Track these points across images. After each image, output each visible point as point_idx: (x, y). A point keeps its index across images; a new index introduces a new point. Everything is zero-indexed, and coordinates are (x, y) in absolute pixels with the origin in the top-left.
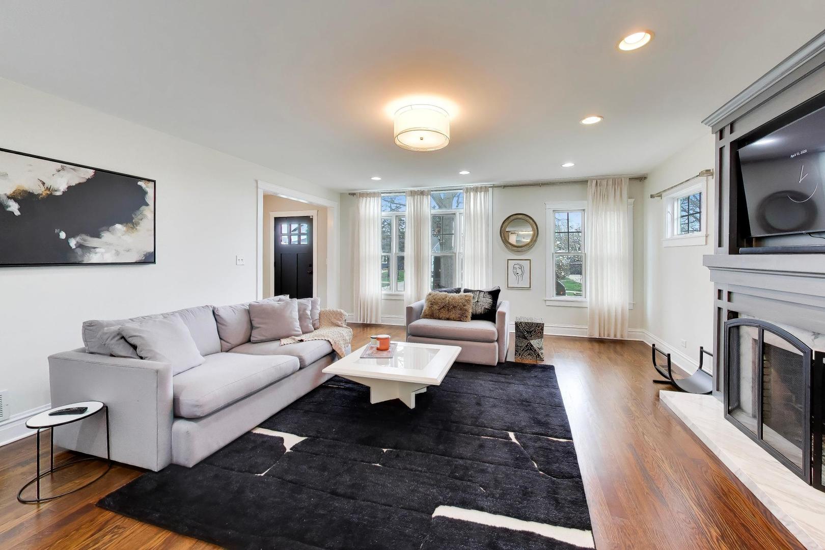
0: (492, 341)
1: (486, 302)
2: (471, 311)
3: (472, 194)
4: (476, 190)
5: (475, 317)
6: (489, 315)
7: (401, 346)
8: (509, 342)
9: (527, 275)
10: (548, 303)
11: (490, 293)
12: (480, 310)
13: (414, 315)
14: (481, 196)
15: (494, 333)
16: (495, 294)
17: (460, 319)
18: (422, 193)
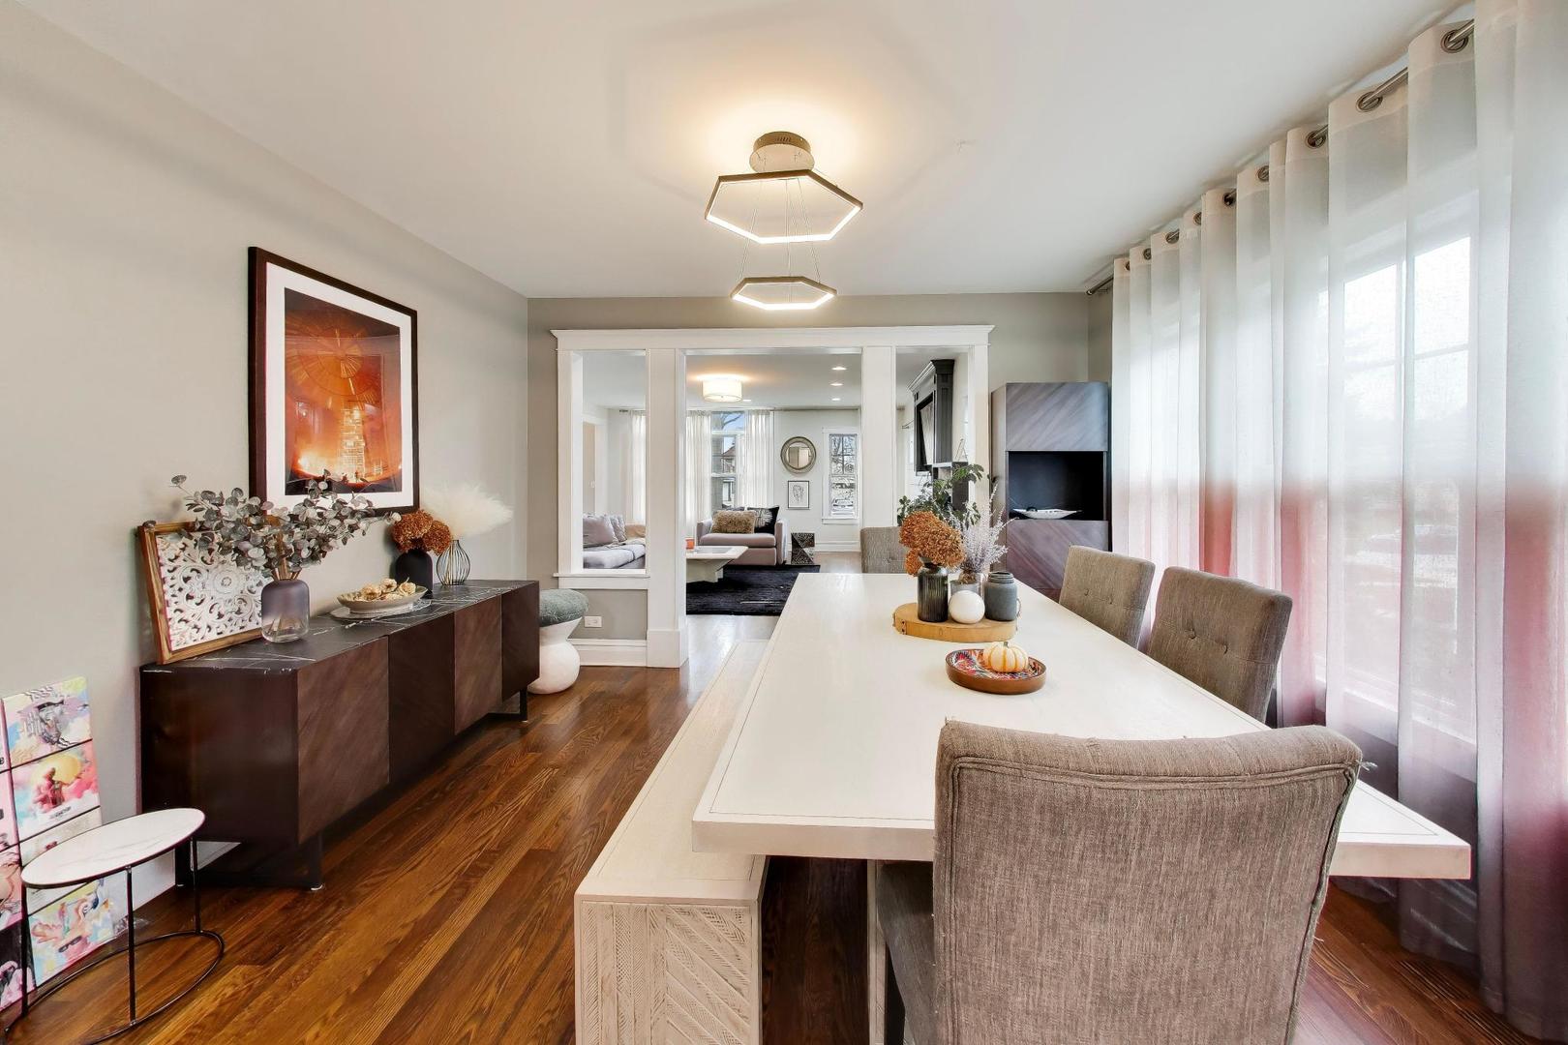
0: (772, 547)
1: (766, 518)
2: (754, 525)
3: (753, 416)
4: (757, 412)
5: (758, 530)
6: (770, 528)
7: (697, 548)
8: (787, 548)
9: (806, 498)
10: (825, 522)
11: (771, 510)
12: (762, 524)
13: (704, 530)
14: (762, 418)
15: (772, 539)
16: (774, 511)
17: (745, 532)
18: (702, 414)
